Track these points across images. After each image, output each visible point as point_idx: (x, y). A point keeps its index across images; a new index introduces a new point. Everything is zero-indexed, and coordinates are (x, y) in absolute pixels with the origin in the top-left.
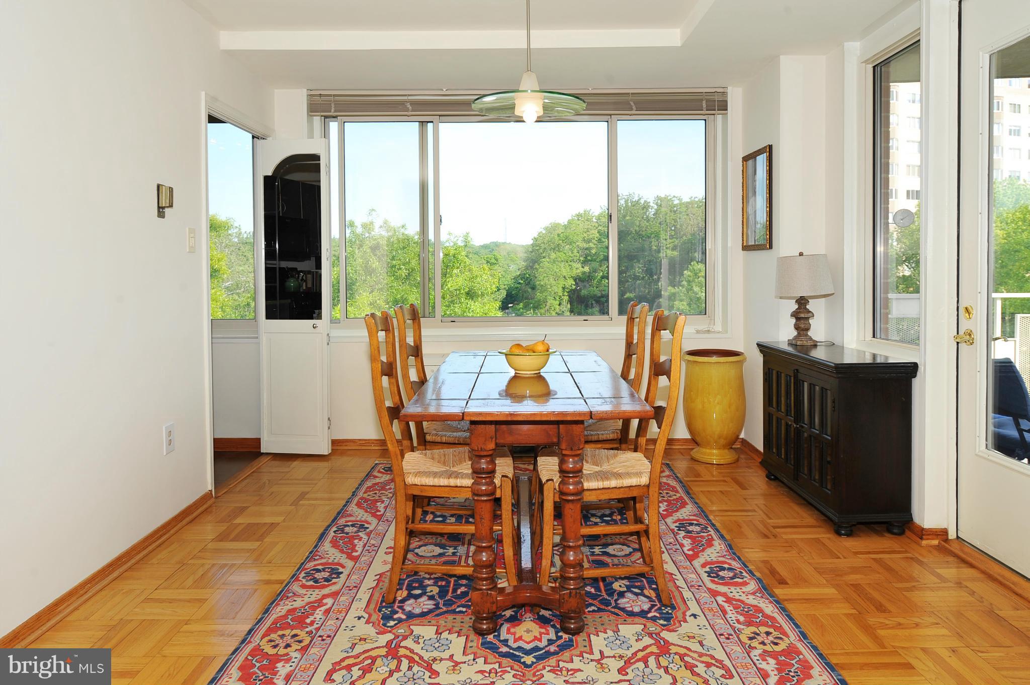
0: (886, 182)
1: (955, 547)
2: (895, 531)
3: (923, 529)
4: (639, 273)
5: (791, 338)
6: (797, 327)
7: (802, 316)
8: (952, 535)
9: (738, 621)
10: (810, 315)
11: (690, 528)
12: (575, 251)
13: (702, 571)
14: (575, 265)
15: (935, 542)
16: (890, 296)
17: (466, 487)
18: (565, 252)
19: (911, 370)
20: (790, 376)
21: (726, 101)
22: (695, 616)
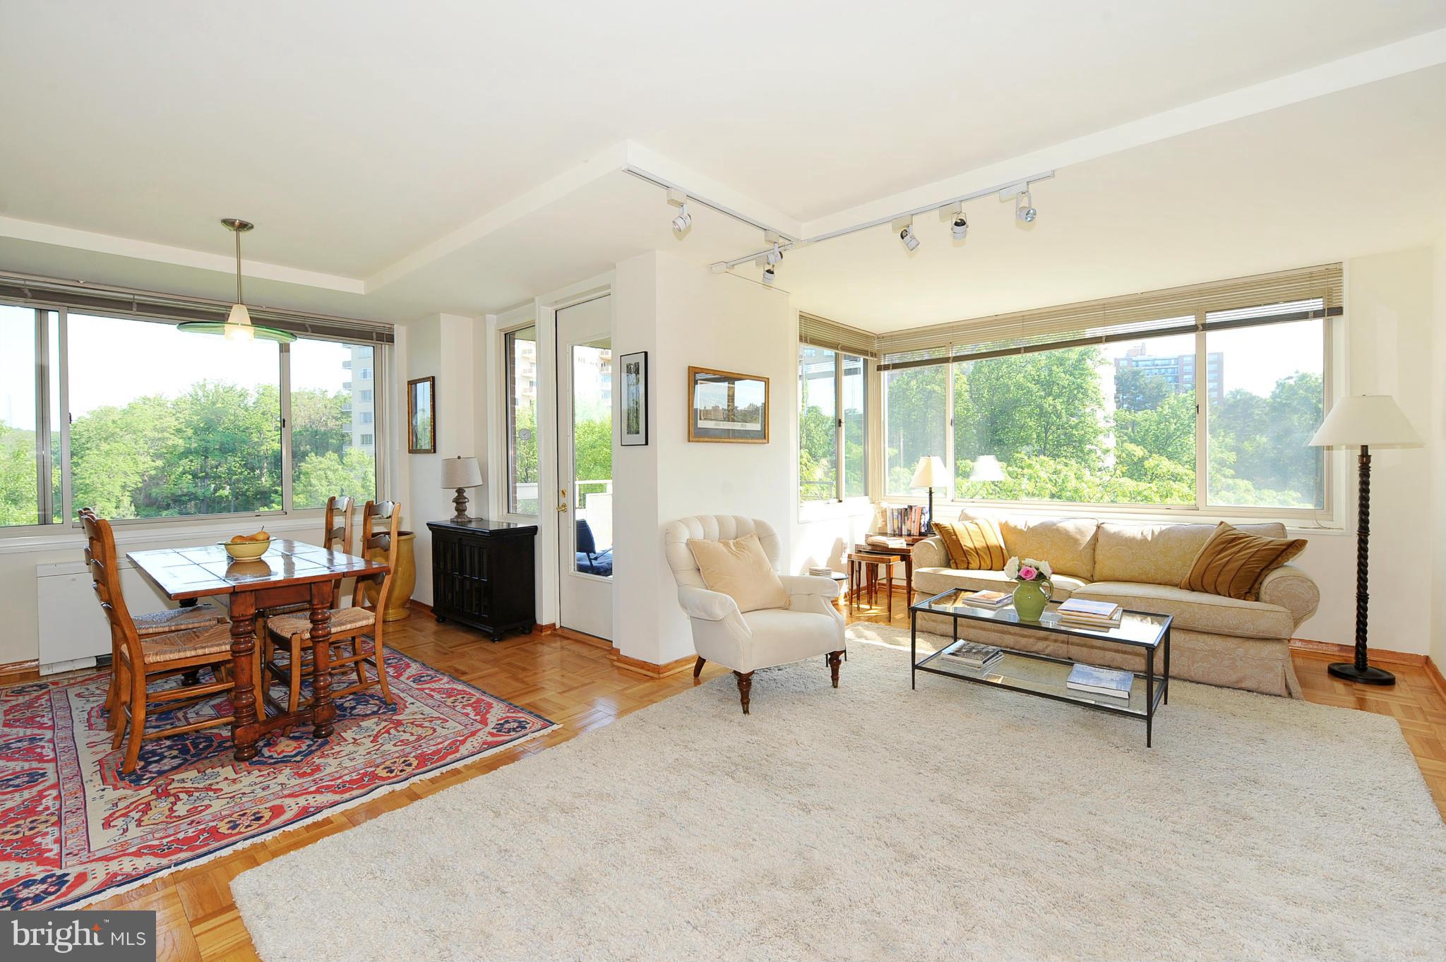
0: (514, 410)
1: (560, 632)
2: (527, 632)
3: (542, 626)
4: (235, 467)
5: (453, 517)
6: (457, 509)
7: (460, 502)
8: (558, 626)
9: (443, 698)
10: (466, 500)
11: (390, 662)
12: (141, 441)
13: (408, 682)
14: (142, 459)
15: (549, 632)
16: (518, 484)
17: (214, 654)
18: (125, 442)
19: (534, 530)
20: (455, 544)
21: (393, 335)
22: (413, 704)
